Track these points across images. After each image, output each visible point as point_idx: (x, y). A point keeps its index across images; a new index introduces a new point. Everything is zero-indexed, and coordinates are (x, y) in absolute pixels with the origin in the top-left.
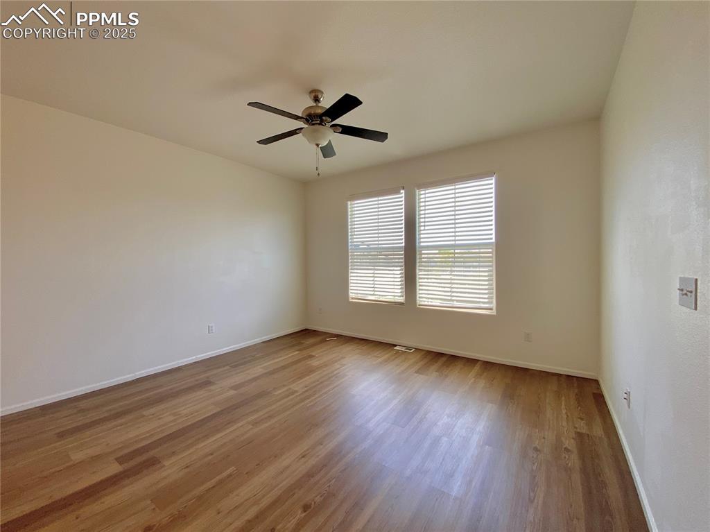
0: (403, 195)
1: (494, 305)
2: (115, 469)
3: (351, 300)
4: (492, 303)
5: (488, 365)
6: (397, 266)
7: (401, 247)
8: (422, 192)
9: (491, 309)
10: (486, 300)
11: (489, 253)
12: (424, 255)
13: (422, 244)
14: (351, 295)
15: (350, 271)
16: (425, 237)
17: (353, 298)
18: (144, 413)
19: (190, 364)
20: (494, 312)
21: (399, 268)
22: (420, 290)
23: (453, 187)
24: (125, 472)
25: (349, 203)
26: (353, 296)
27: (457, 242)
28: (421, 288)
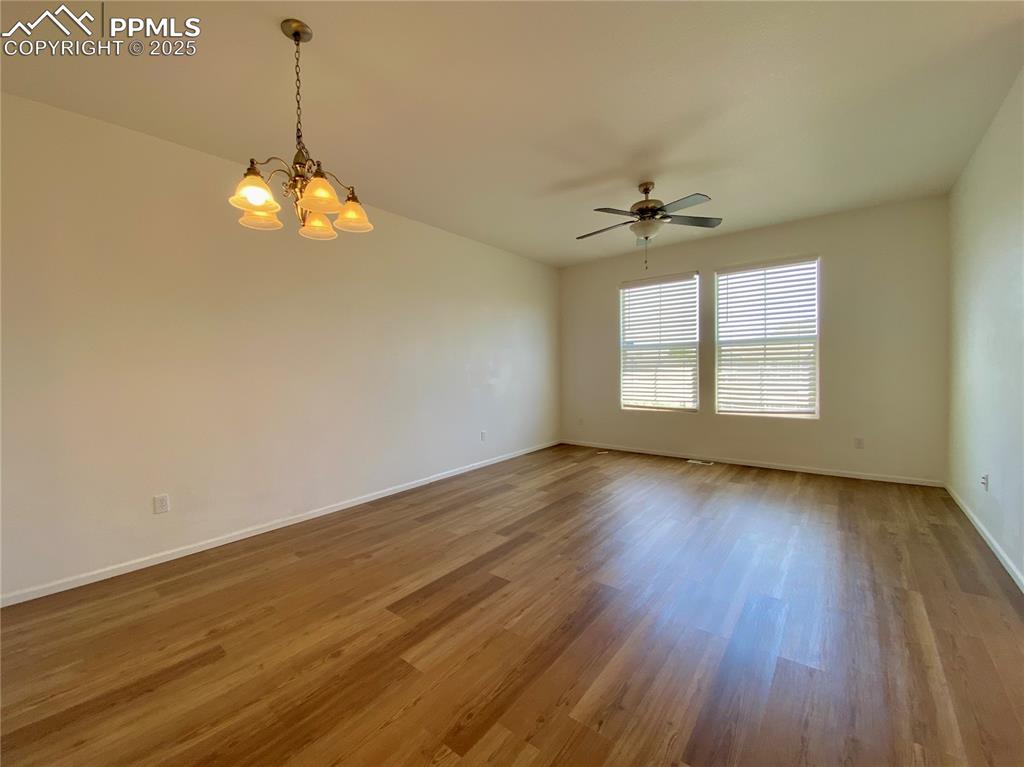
0: (697, 281)
1: (817, 407)
2: (502, 540)
3: (623, 408)
4: (814, 405)
5: (809, 477)
6: (688, 366)
7: (694, 343)
8: (720, 278)
9: (813, 413)
10: (807, 403)
11: (811, 349)
12: (723, 353)
13: (721, 339)
14: (623, 402)
15: (622, 373)
16: (724, 332)
17: (625, 406)
18: (479, 505)
19: (469, 472)
20: (816, 416)
21: (691, 368)
22: (720, 393)
23: (763, 272)
24: (512, 541)
25: (621, 291)
26: (626, 402)
27: (768, 336)
28: (720, 391)
